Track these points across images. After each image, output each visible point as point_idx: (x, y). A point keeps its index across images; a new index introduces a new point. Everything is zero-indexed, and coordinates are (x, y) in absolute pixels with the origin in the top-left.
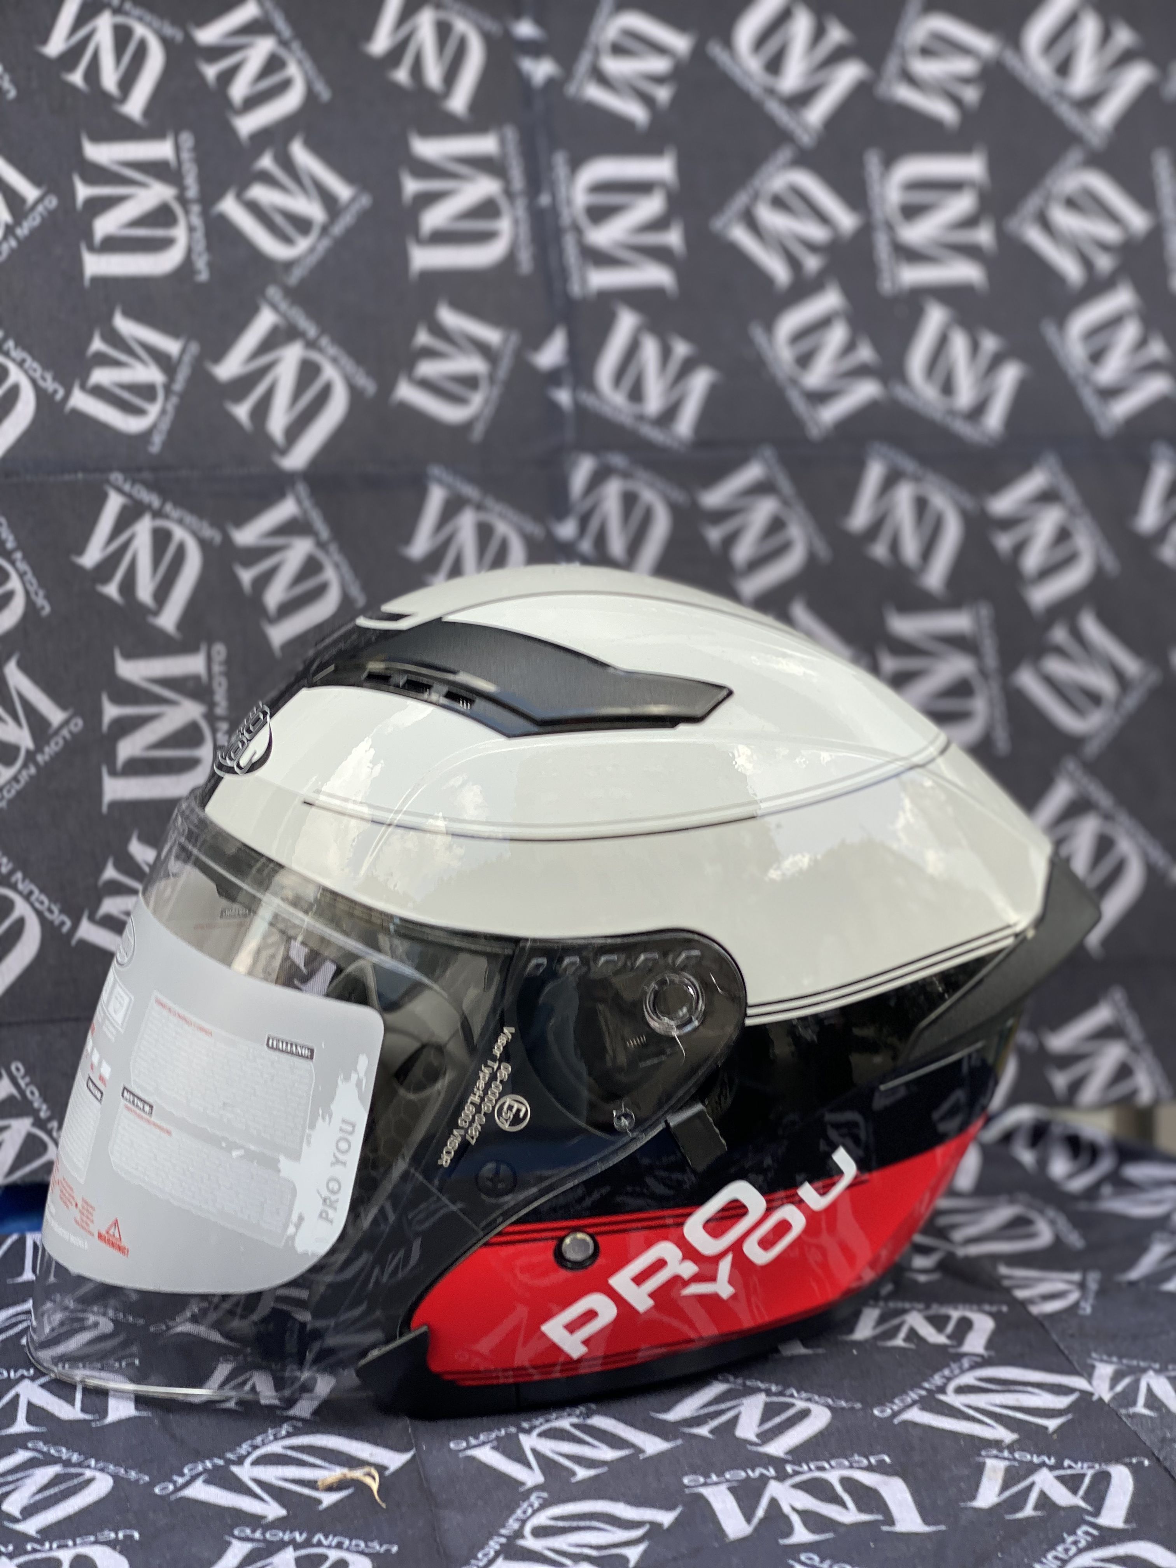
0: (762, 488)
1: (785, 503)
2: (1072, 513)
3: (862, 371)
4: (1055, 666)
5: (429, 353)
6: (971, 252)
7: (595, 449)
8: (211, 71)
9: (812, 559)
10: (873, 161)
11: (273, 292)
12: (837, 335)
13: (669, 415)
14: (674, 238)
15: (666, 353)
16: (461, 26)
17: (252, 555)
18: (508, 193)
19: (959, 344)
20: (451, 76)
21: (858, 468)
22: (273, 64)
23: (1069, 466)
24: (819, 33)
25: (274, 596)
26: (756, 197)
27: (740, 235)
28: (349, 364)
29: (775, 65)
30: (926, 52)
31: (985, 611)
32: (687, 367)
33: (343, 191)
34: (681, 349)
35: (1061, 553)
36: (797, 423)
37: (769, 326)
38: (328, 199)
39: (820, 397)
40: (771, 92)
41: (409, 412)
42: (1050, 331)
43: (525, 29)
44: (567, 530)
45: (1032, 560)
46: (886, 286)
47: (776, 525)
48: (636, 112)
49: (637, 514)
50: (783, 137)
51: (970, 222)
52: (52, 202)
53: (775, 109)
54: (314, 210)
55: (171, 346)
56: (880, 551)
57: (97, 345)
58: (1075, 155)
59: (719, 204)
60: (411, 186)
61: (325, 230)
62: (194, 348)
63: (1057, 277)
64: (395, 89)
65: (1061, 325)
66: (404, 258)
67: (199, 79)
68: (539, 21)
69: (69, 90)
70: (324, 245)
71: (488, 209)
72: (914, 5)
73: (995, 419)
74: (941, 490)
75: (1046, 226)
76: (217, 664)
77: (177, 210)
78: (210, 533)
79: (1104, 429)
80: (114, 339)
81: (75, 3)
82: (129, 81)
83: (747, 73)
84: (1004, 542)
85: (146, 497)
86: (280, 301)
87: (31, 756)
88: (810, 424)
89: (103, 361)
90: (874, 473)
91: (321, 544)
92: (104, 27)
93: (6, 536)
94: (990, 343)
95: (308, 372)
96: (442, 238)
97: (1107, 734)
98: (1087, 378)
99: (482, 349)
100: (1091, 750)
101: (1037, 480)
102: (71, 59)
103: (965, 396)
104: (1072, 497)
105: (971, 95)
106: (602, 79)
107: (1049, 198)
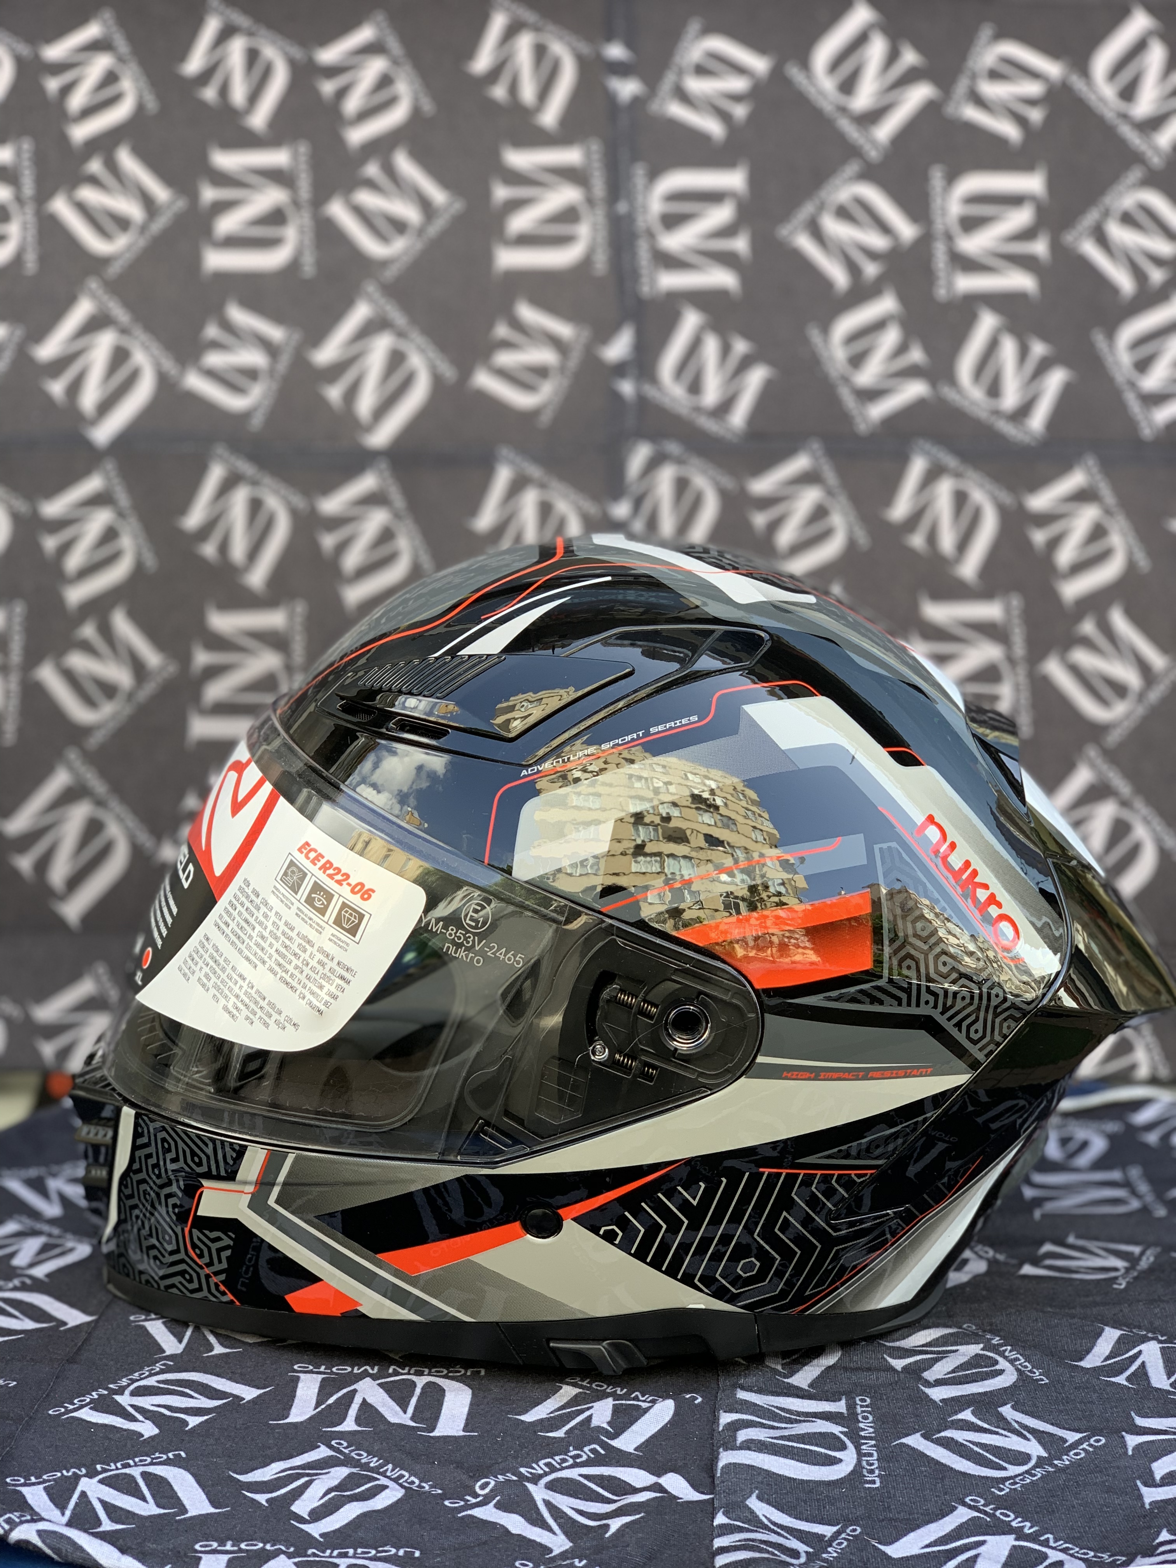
0: (808, 478)
1: (830, 493)
2: (1108, 512)
3: (912, 372)
4: (1082, 657)
5: (507, 345)
6: (1026, 262)
7: (654, 436)
8: (328, 87)
9: (851, 546)
10: (937, 176)
11: (371, 288)
12: (891, 337)
13: (725, 407)
14: (741, 244)
15: (726, 350)
16: (558, 48)
17: (334, 523)
18: (590, 201)
19: (1009, 348)
20: (544, 92)
21: (902, 461)
22: (385, 82)
23: (1107, 467)
24: (893, 56)
25: (352, 560)
26: (822, 207)
27: (805, 243)
28: (433, 353)
29: (848, 86)
30: (994, 75)
31: (1016, 602)
32: (745, 364)
33: (438, 195)
34: (741, 347)
35: (1096, 549)
36: (846, 418)
37: (826, 329)
38: (425, 204)
39: (871, 395)
40: (843, 110)
41: (484, 398)
42: (1099, 339)
43: (616, 51)
44: (621, 510)
45: (1065, 556)
46: (941, 293)
47: (819, 513)
48: (713, 127)
49: (688, 498)
50: (852, 151)
51: (1027, 235)
52: (181, 204)
53: (846, 126)
54: (410, 213)
55: (275, 333)
56: (917, 541)
57: (212, 331)
58: (1135, 174)
59: (786, 214)
60: (501, 193)
61: (421, 231)
62: (297, 336)
63: (1111, 288)
64: (492, 104)
65: (1111, 333)
66: (488, 258)
67: (316, 94)
68: (629, 44)
69: (203, 105)
70: (419, 246)
71: (569, 215)
72: (986, 32)
73: (1037, 421)
74: (981, 486)
75: (1102, 239)
76: (299, 620)
77: (290, 212)
78: (299, 502)
79: (1147, 433)
80: (227, 326)
81: (212, 27)
82: (254, 97)
83: (821, 93)
84: (1039, 537)
85: (246, 467)
86: (377, 295)
87: (130, 696)
88: (858, 420)
89: (216, 345)
90: (917, 467)
91: (397, 516)
92: (237, 48)
93: (123, 499)
94: (1039, 349)
95: (396, 359)
96: (525, 240)
97: (1128, 725)
98: (1132, 385)
99: (555, 342)
100: (1113, 738)
101: (1075, 480)
102: (205, 77)
103: (1010, 399)
104: (1109, 497)
105: (1036, 115)
106: (683, 96)
107: (1106, 214)
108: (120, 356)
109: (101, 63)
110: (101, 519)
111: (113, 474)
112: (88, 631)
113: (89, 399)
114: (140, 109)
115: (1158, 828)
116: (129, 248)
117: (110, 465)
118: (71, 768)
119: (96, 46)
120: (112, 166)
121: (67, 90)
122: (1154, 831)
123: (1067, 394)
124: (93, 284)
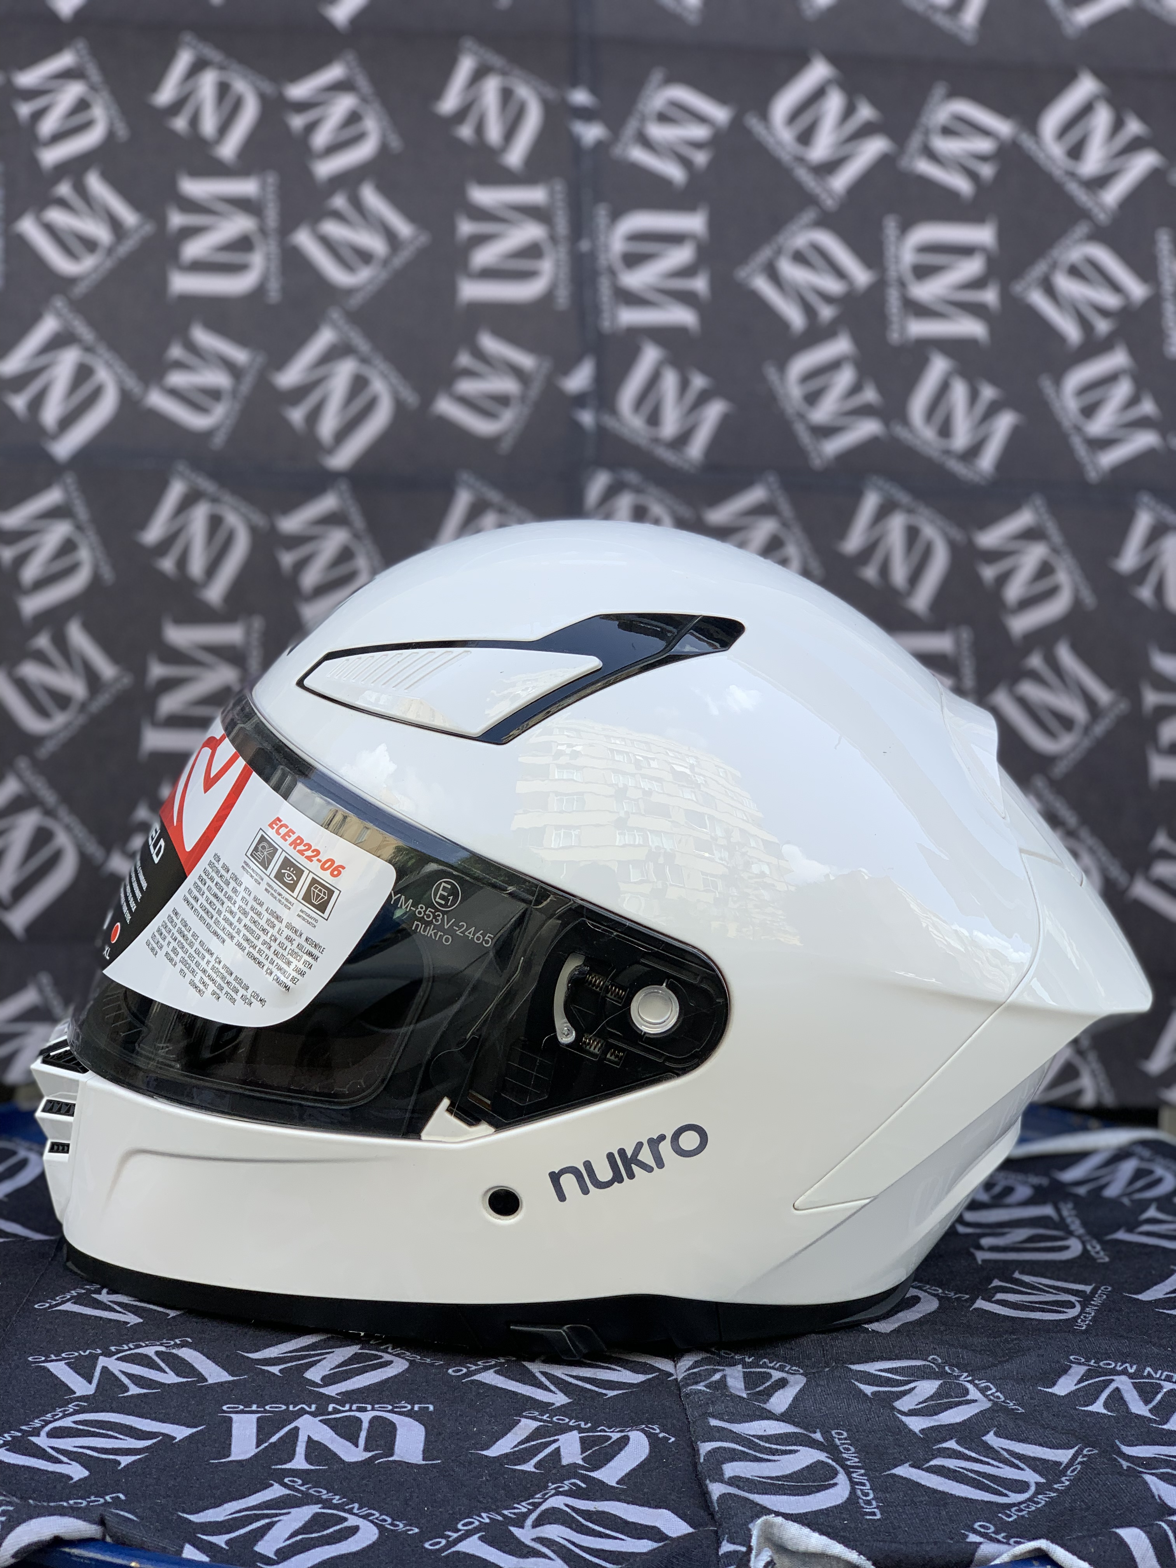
0: (764, 510)
1: (785, 524)
2: (1055, 550)
3: (866, 411)
4: (1029, 690)
5: (469, 373)
6: (977, 310)
7: (613, 465)
8: (297, 122)
10: (891, 225)
11: (335, 314)
12: (845, 377)
13: (682, 440)
14: (700, 284)
15: (684, 385)
16: (524, 92)
17: (294, 541)
18: (553, 238)
19: (959, 391)
20: (509, 134)
21: (857, 496)
22: (353, 118)
23: (1055, 507)
24: (849, 111)
25: (310, 578)
26: (779, 252)
27: (762, 285)
28: (395, 379)
29: (806, 137)
30: (947, 131)
31: (966, 634)
32: (703, 398)
33: (403, 228)
34: (699, 382)
35: (1043, 585)
36: (801, 453)
37: (782, 367)
38: (391, 236)
39: (826, 432)
40: (801, 160)
41: (446, 424)
42: (1046, 384)
43: (581, 97)
45: (1014, 591)
46: (894, 336)
47: (774, 544)
48: (675, 172)
50: (809, 200)
51: (977, 284)
52: (149, 228)
53: (803, 175)
54: (376, 244)
55: (239, 355)
56: (870, 573)
57: (176, 352)
58: (1082, 229)
59: (744, 256)
60: (466, 228)
61: (386, 262)
62: (260, 359)
63: (1057, 337)
64: (459, 143)
65: (1058, 380)
66: (453, 290)
67: (287, 128)
68: (594, 90)
69: (173, 134)
70: (384, 275)
71: (532, 251)
72: (939, 90)
73: (987, 461)
74: (932, 522)
75: (1050, 290)
76: (255, 636)
77: (257, 239)
78: (259, 520)
79: (1092, 475)
80: (192, 347)
81: (184, 60)
82: (224, 128)
83: (779, 143)
84: (989, 573)
85: (207, 485)
86: (341, 322)
87: (83, 706)
88: (813, 455)
89: (179, 365)
90: (870, 502)
91: (356, 536)
92: (208, 82)
93: (82, 512)
94: (988, 393)
95: (359, 384)
96: (489, 274)
97: (1075, 756)
98: (1078, 429)
99: (517, 372)
100: (1060, 769)
101: (1024, 519)
102: (176, 107)
103: (961, 439)
104: (1057, 537)
105: (987, 171)
106: (646, 142)
107: (1054, 266)
108: (83, 373)
109: (73, 91)
110: (59, 531)
111: (72, 488)
112: (43, 641)
113: (51, 414)
114: (111, 135)
115: (1104, 859)
116: (96, 269)
117: (70, 479)
118: (20, 777)
119: (68, 75)
120: (81, 190)
121: (38, 115)
122: (1099, 860)
123: (1015, 436)
124: (59, 303)
